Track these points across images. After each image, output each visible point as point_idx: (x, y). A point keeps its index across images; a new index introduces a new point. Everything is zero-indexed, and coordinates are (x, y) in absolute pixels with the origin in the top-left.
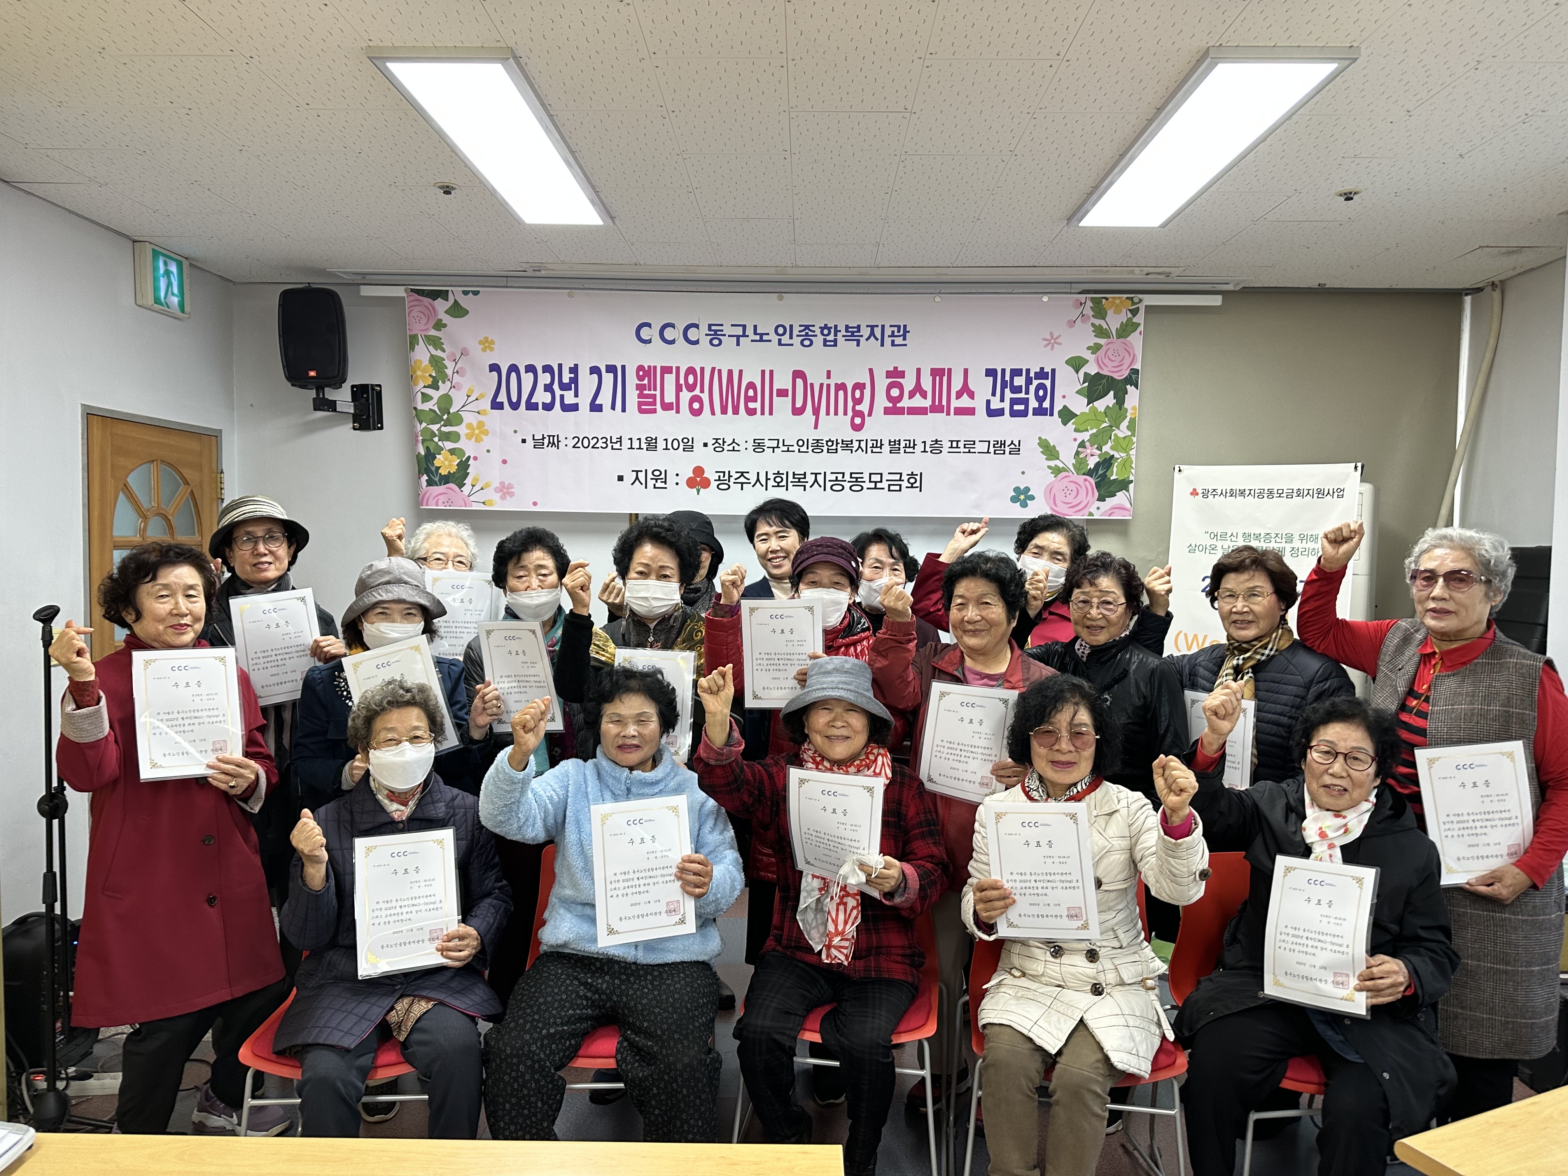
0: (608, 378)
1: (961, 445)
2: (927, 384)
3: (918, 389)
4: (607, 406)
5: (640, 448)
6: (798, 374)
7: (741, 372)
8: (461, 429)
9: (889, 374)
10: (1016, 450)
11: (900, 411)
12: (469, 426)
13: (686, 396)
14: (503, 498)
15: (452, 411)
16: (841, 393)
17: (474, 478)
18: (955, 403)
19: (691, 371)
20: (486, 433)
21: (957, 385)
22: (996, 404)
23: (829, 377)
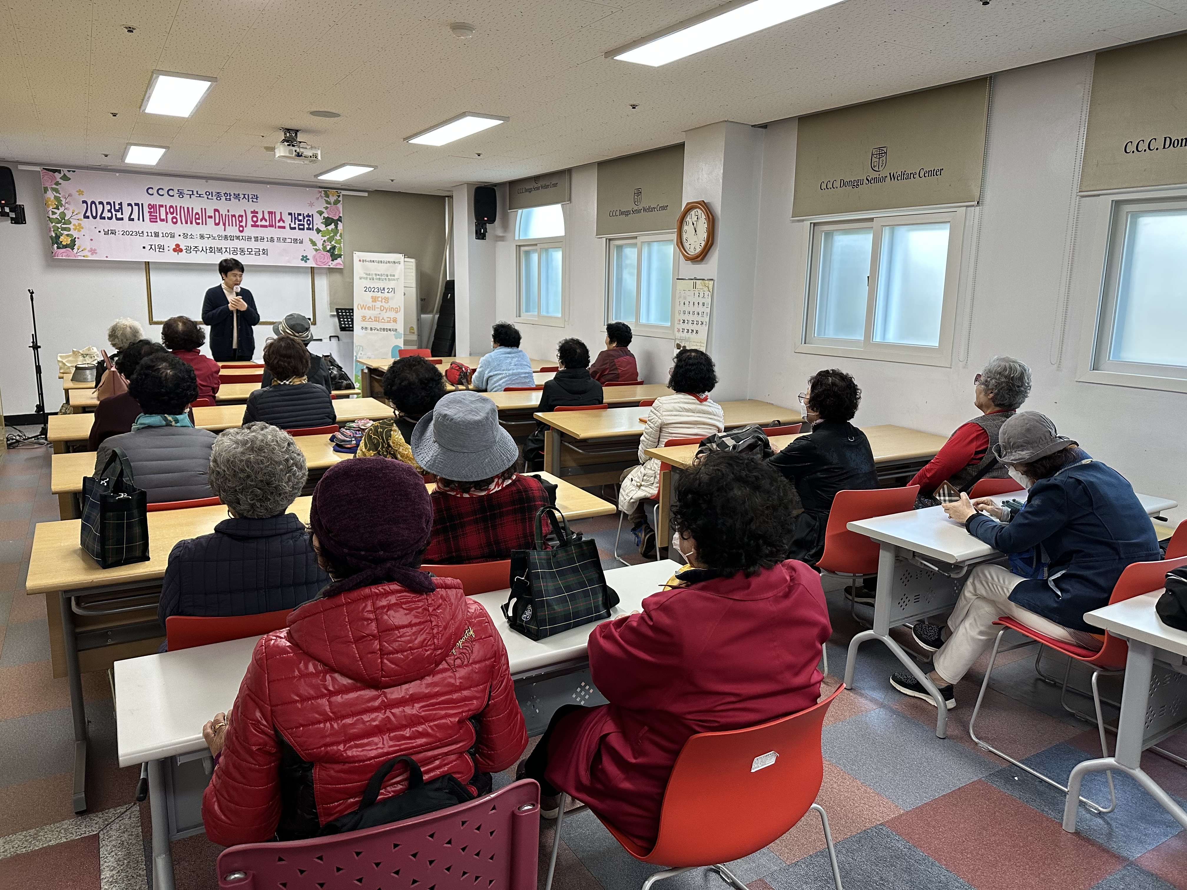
0: (136, 208)
1: (281, 239)
2: (267, 217)
3: (263, 218)
4: (136, 218)
5: (151, 236)
6: (216, 210)
7: (192, 208)
8: (71, 226)
9: (252, 212)
10: (301, 242)
11: (257, 226)
12: (74, 225)
13: (170, 217)
14: (92, 254)
15: (66, 219)
16: (234, 218)
17: (78, 246)
18: (278, 224)
19: (171, 207)
20: (83, 228)
21: (278, 218)
22: (293, 225)
23: (228, 212)
